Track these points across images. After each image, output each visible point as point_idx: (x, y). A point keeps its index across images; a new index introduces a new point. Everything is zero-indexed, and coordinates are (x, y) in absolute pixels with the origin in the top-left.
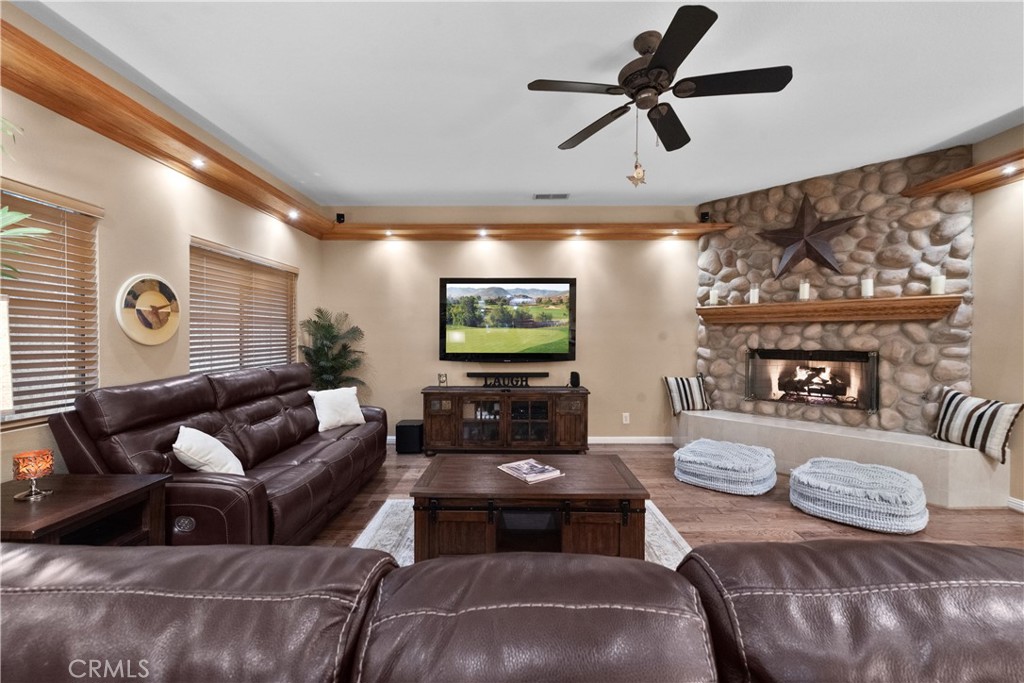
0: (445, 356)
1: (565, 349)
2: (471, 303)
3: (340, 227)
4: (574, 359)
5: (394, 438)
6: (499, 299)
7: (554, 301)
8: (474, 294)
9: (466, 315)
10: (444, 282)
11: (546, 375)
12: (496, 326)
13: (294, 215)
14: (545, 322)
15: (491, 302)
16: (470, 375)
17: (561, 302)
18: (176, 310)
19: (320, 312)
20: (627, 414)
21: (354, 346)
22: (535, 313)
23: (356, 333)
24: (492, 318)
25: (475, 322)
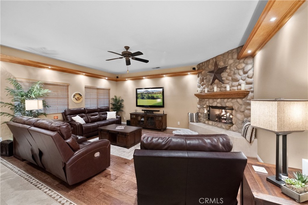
0: (137, 106)
1: (162, 104)
2: (142, 94)
3: (118, 79)
4: (164, 107)
5: (126, 123)
6: (147, 93)
7: (159, 93)
8: (142, 92)
9: (141, 96)
10: (137, 89)
11: (159, 111)
12: (147, 99)
13: (107, 78)
14: (157, 98)
15: (146, 94)
16: (142, 110)
17: (161, 93)
18: (82, 98)
19: (115, 96)
20: (179, 122)
21: (122, 103)
22: (155, 96)
23: (122, 100)
24: (146, 97)
25: (143, 98)
